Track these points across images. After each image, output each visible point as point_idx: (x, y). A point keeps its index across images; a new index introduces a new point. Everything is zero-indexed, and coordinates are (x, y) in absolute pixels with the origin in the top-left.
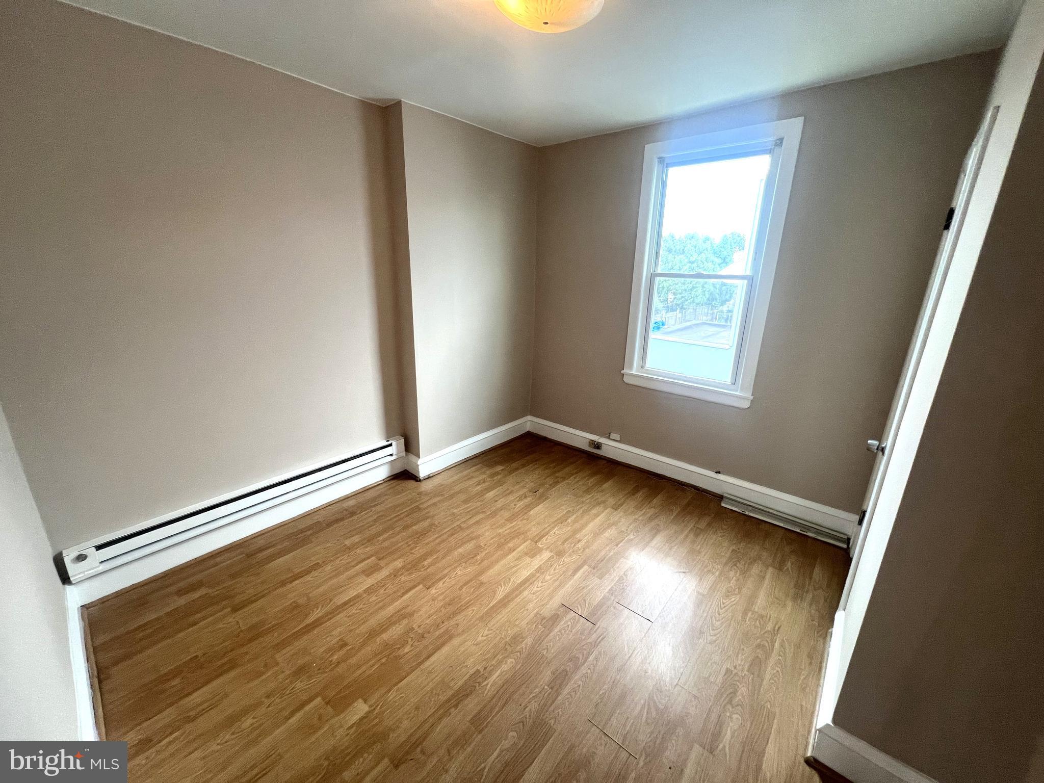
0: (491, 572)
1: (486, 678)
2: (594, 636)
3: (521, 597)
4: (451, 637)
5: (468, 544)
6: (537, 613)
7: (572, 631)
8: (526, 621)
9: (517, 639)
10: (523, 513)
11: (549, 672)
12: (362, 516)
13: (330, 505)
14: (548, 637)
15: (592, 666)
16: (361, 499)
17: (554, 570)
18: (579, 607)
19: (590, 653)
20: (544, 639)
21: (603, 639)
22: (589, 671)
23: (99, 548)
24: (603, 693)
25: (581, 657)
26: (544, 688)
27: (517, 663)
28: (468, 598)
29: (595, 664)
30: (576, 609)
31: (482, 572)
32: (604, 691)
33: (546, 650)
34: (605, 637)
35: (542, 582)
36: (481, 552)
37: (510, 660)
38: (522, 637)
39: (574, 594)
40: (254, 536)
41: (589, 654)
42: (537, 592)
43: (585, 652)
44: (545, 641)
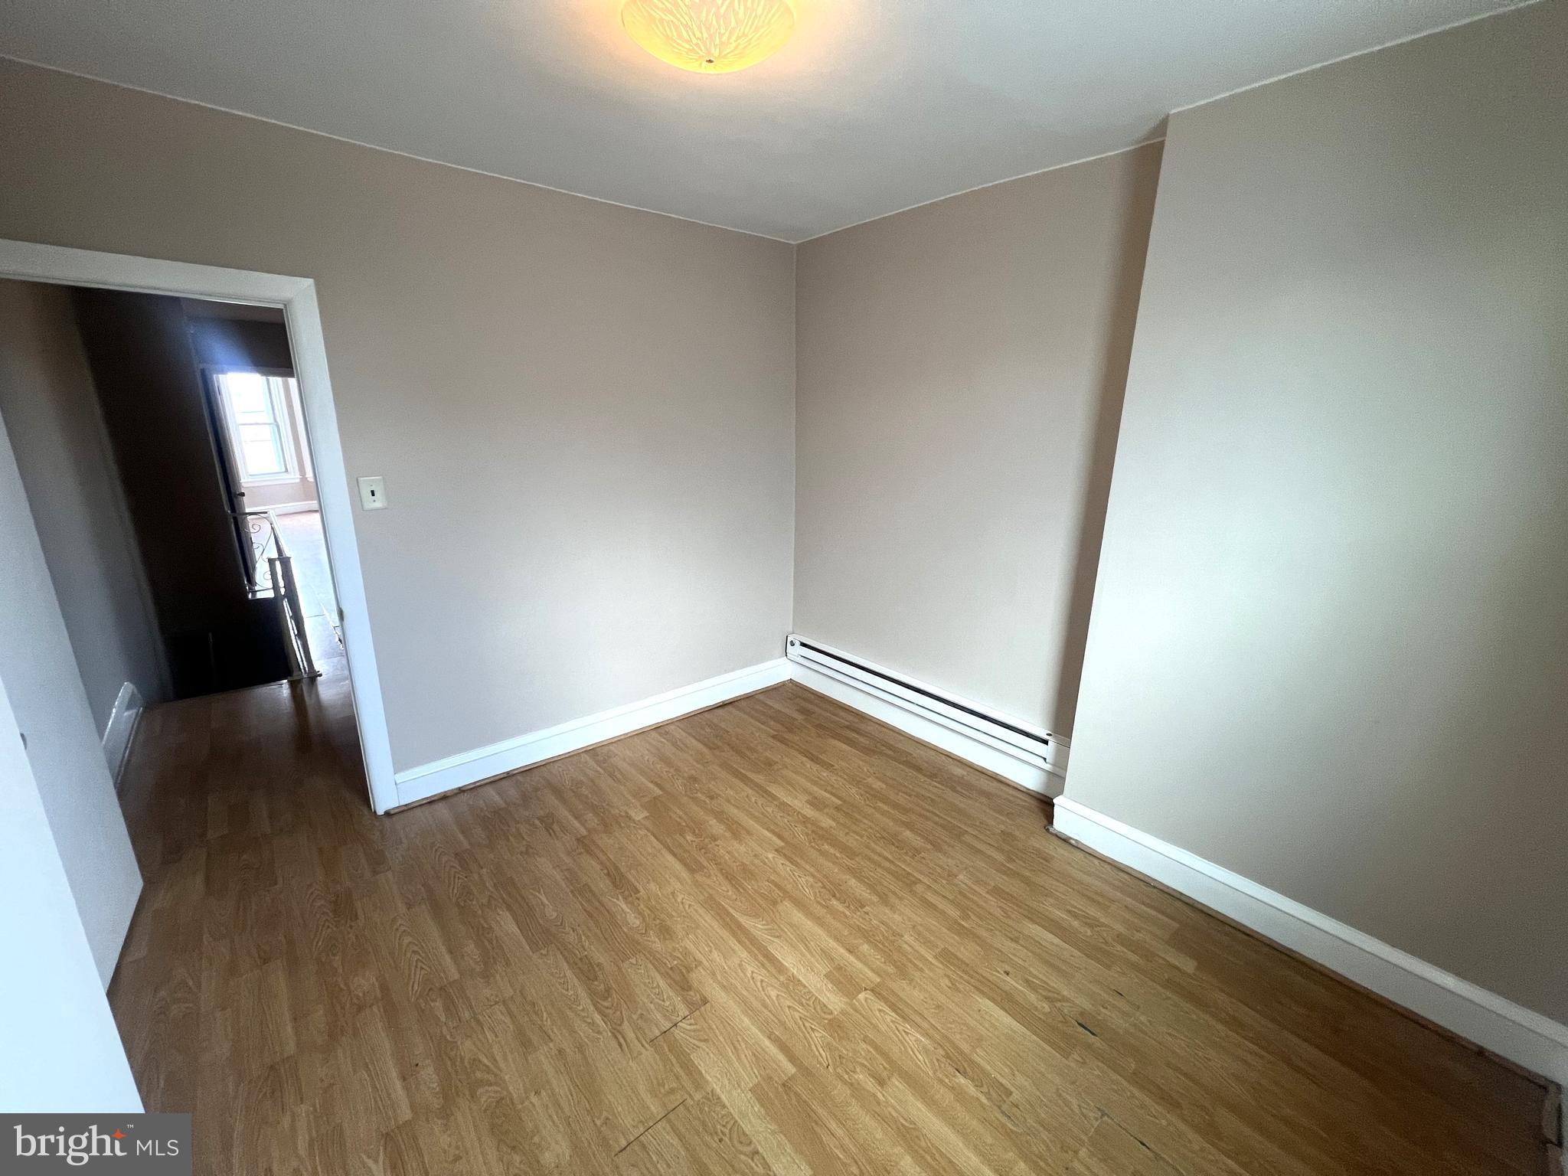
0: (798, 916)
1: (625, 899)
2: (630, 1035)
3: (737, 947)
4: (692, 871)
5: (868, 891)
6: (700, 963)
7: (651, 1003)
8: (691, 947)
9: (665, 932)
10: (977, 984)
11: (602, 960)
12: (930, 784)
13: (948, 755)
14: (654, 970)
15: (586, 1015)
16: (972, 778)
17: (789, 1007)
18: (692, 1027)
19: (606, 1019)
20: (653, 964)
21: (620, 1045)
22: (581, 1007)
23: (804, 645)
24: (542, 1017)
25: (605, 1004)
26: (586, 950)
27: (631, 929)
28: (750, 887)
29: (585, 1019)
30: (692, 1021)
31: (799, 903)
32: (545, 1019)
33: (635, 963)
34: (622, 1050)
35: (762, 981)
36: (848, 907)
37: (638, 923)
38: (665, 939)
39: (724, 1026)
40: (882, 723)
41: (604, 1015)
42: (743, 970)
43: (610, 1011)
44: (650, 965)
